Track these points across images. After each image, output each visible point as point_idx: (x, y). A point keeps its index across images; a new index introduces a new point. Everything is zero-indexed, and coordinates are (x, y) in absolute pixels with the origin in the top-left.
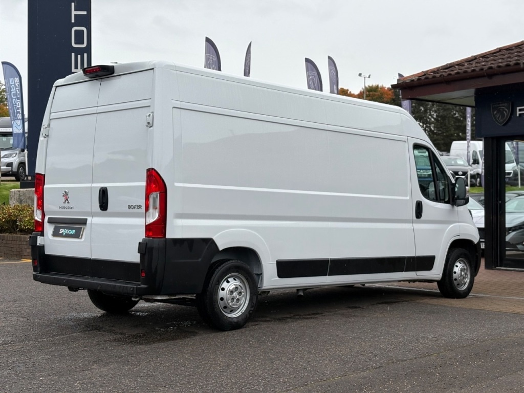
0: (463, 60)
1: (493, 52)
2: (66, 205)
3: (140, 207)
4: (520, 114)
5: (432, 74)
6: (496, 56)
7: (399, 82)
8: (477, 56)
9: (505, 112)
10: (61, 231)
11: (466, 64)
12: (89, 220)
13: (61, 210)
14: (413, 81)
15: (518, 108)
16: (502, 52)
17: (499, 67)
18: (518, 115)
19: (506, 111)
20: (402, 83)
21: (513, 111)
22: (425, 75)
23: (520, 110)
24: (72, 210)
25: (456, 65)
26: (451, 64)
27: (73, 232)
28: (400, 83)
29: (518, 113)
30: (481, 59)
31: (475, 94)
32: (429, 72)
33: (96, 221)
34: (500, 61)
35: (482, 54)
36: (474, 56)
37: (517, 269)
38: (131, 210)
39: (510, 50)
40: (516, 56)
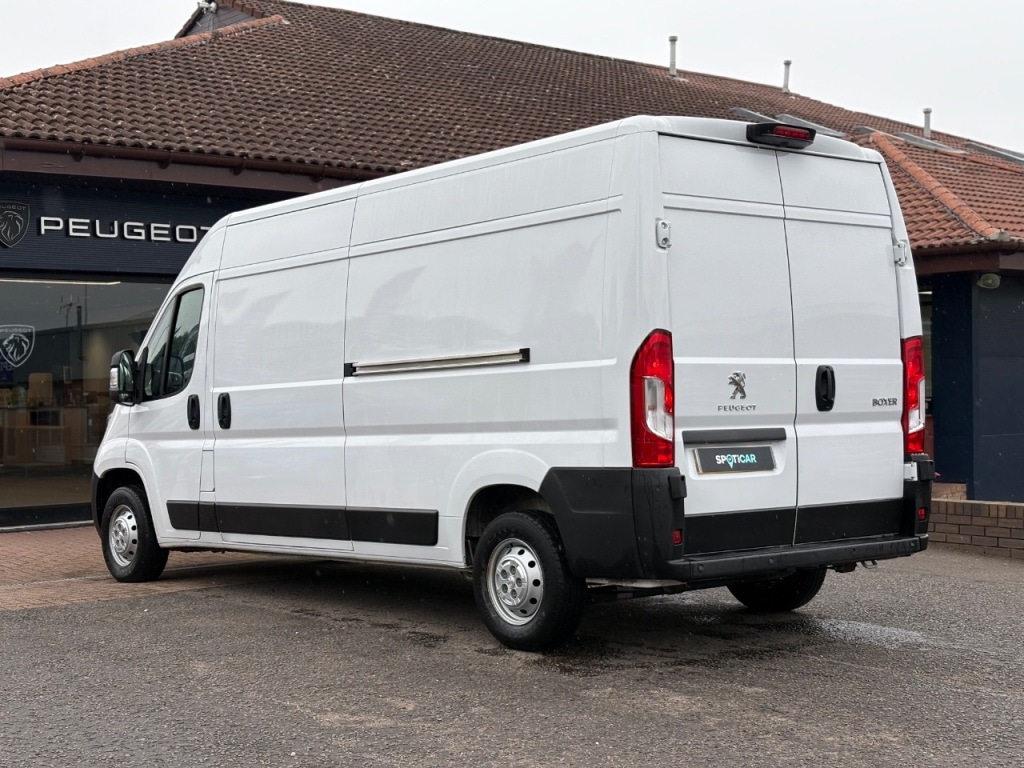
2: (738, 401)
3: (894, 402)
4: (45, 230)
9: (18, 223)
10: (721, 459)
12: (789, 431)
13: (722, 413)
15: (43, 219)
18: (43, 232)
19: (21, 222)
23: (47, 223)
24: (752, 412)
27: (752, 459)
29: (43, 228)
33: (811, 433)
37: (36, 526)
38: (877, 408)
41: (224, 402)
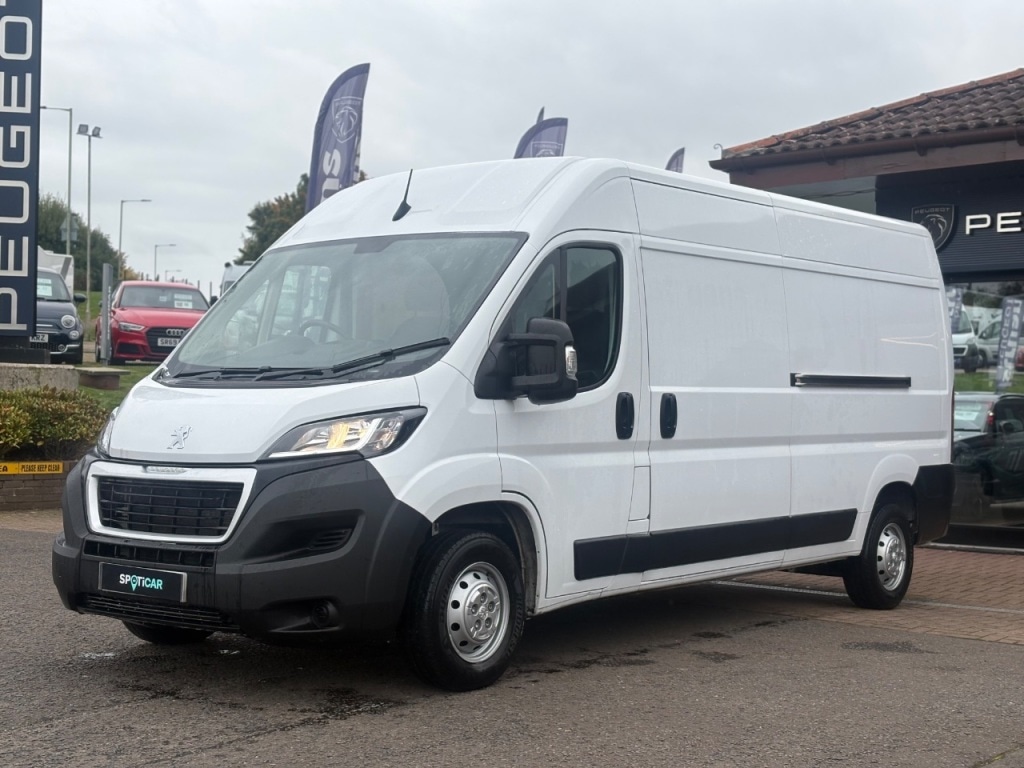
0: (855, 115)
1: (915, 101)
4: (972, 230)
5: (794, 141)
6: (924, 110)
7: (727, 157)
8: (884, 107)
9: (940, 226)
11: (862, 125)
14: (756, 154)
15: (969, 218)
16: (935, 102)
17: (944, 130)
18: (968, 232)
19: (943, 223)
20: (734, 158)
21: (958, 223)
22: (779, 143)
23: (973, 222)
25: (843, 125)
26: (831, 122)
28: (728, 159)
29: (969, 227)
30: (892, 114)
31: (876, 186)
32: (788, 137)
34: (938, 119)
35: (893, 105)
36: (878, 109)
39: (950, 98)
40: (971, 111)
41: (669, 406)
